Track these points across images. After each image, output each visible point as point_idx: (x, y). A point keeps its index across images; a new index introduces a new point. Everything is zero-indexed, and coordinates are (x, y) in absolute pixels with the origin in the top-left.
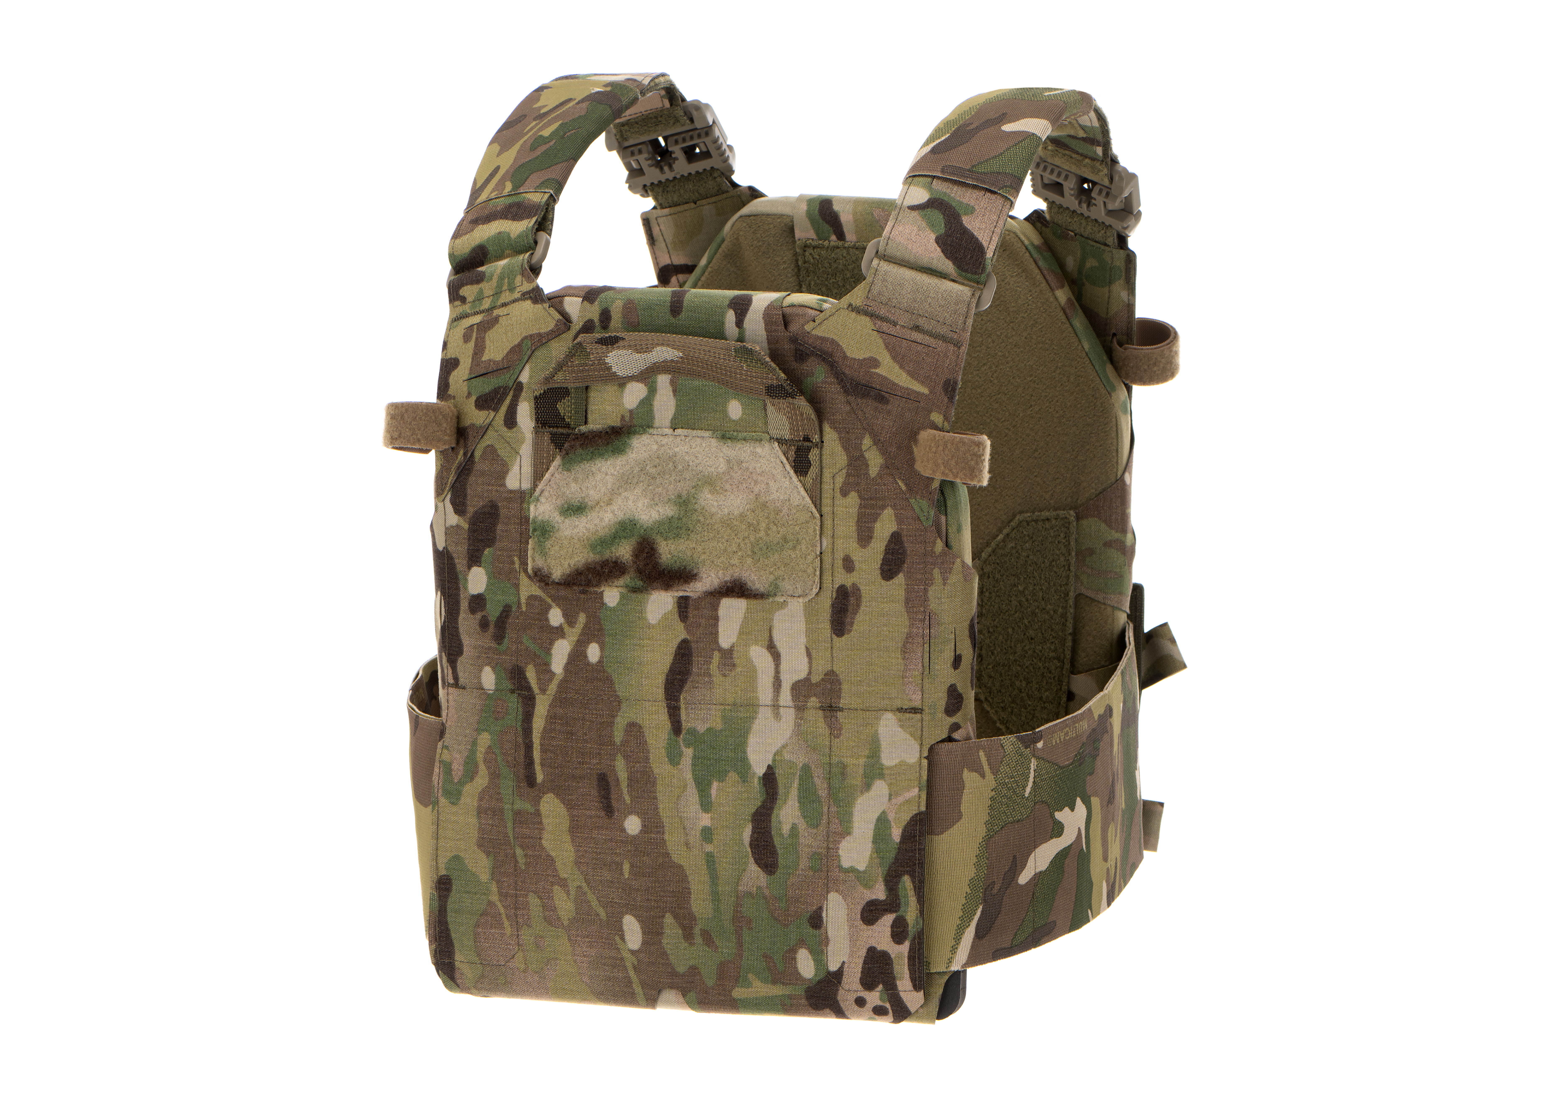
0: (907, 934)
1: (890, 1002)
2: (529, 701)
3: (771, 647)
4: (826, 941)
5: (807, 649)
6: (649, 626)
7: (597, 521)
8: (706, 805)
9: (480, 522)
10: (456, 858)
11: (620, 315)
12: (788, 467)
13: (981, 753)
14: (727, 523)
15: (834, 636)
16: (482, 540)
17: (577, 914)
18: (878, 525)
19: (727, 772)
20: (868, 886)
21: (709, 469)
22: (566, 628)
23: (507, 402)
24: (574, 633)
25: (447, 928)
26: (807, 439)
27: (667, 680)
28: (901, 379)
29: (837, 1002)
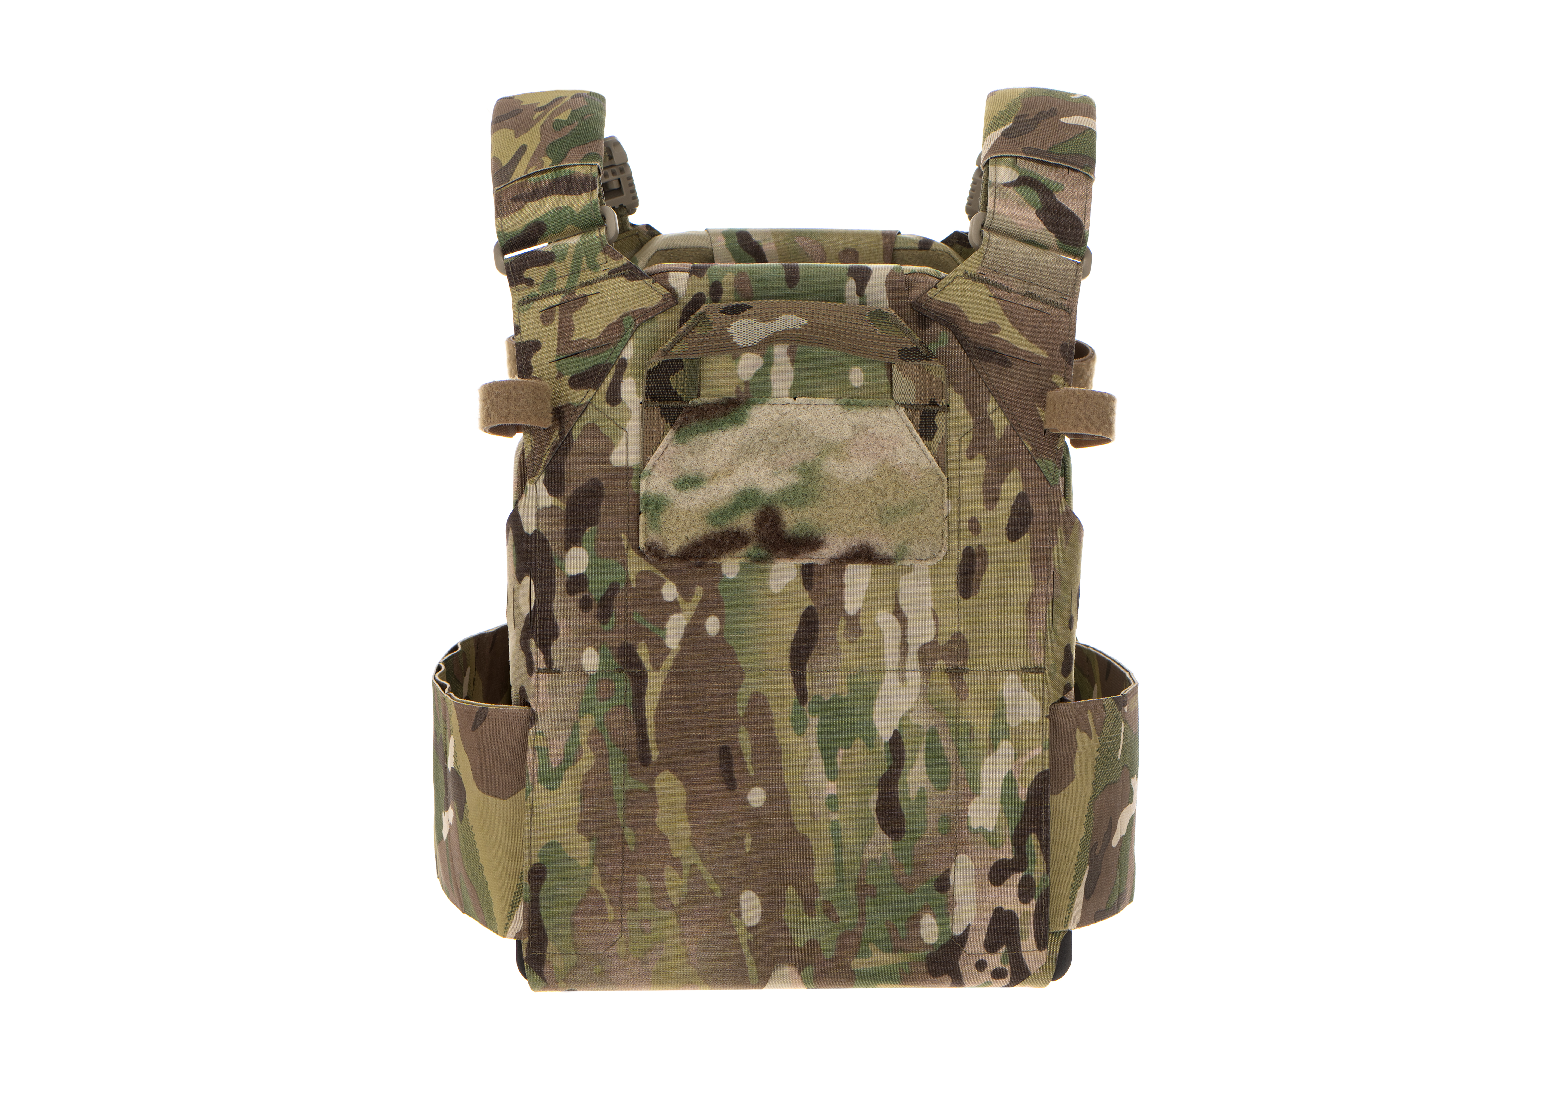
0: (1034, 892)
1: (1011, 963)
2: (639, 679)
3: (898, 612)
4: (953, 904)
5: (934, 612)
6: (772, 596)
7: (715, 492)
8: (832, 773)
9: (580, 502)
10: (553, 845)
11: (732, 287)
12: (915, 432)
13: (1089, 714)
14: (854, 488)
15: (960, 598)
16: (583, 520)
17: (689, 893)
18: (1004, 487)
19: (854, 738)
20: (997, 846)
21: (835, 436)
22: (681, 602)
23: (609, 378)
24: (690, 607)
25: (540, 919)
26: (933, 403)
27: (792, 648)
28: (1022, 343)
29: (958, 967)
